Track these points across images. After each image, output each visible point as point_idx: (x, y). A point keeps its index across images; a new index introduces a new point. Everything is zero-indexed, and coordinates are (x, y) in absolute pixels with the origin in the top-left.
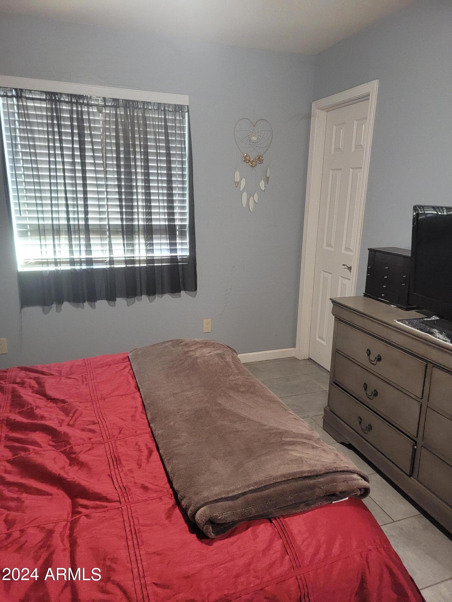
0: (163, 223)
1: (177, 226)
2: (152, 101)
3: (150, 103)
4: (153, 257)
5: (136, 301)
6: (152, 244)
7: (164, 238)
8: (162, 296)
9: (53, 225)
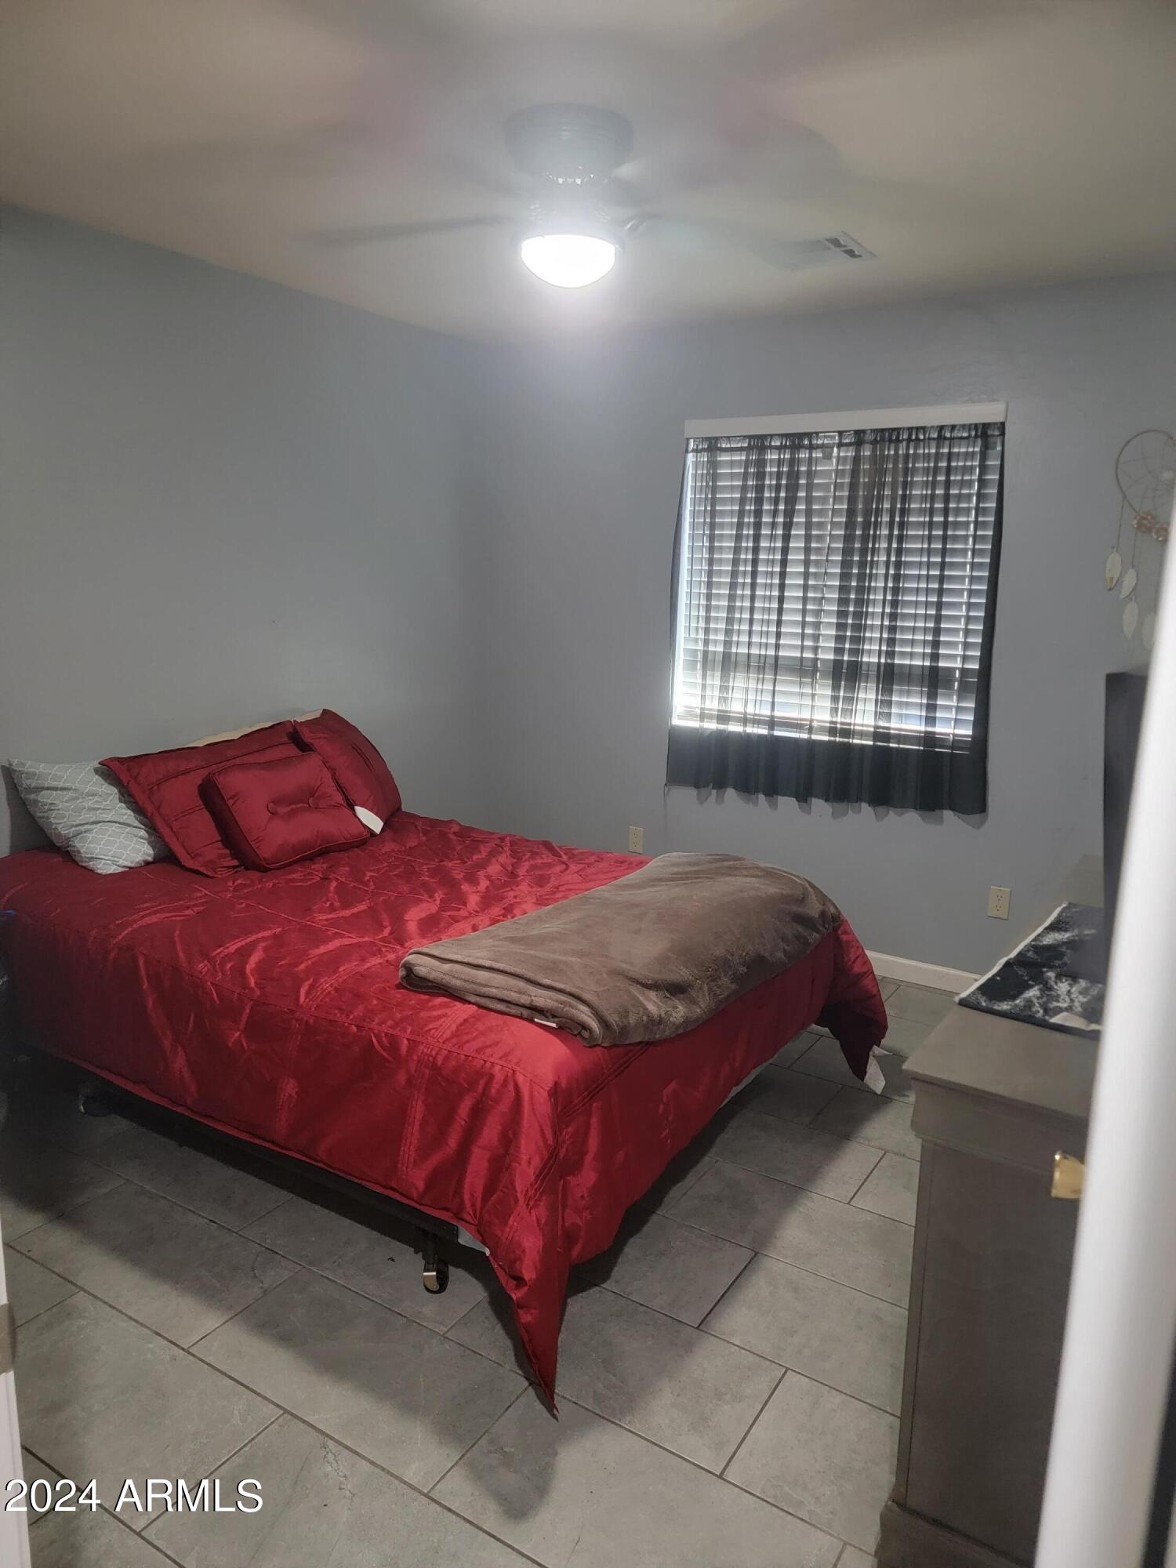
0: (918, 662)
1: (957, 672)
2: (928, 424)
3: (924, 429)
4: (888, 728)
5: (850, 812)
6: (890, 703)
7: (916, 692)
8: (903, 814)
9: (749, 655)
